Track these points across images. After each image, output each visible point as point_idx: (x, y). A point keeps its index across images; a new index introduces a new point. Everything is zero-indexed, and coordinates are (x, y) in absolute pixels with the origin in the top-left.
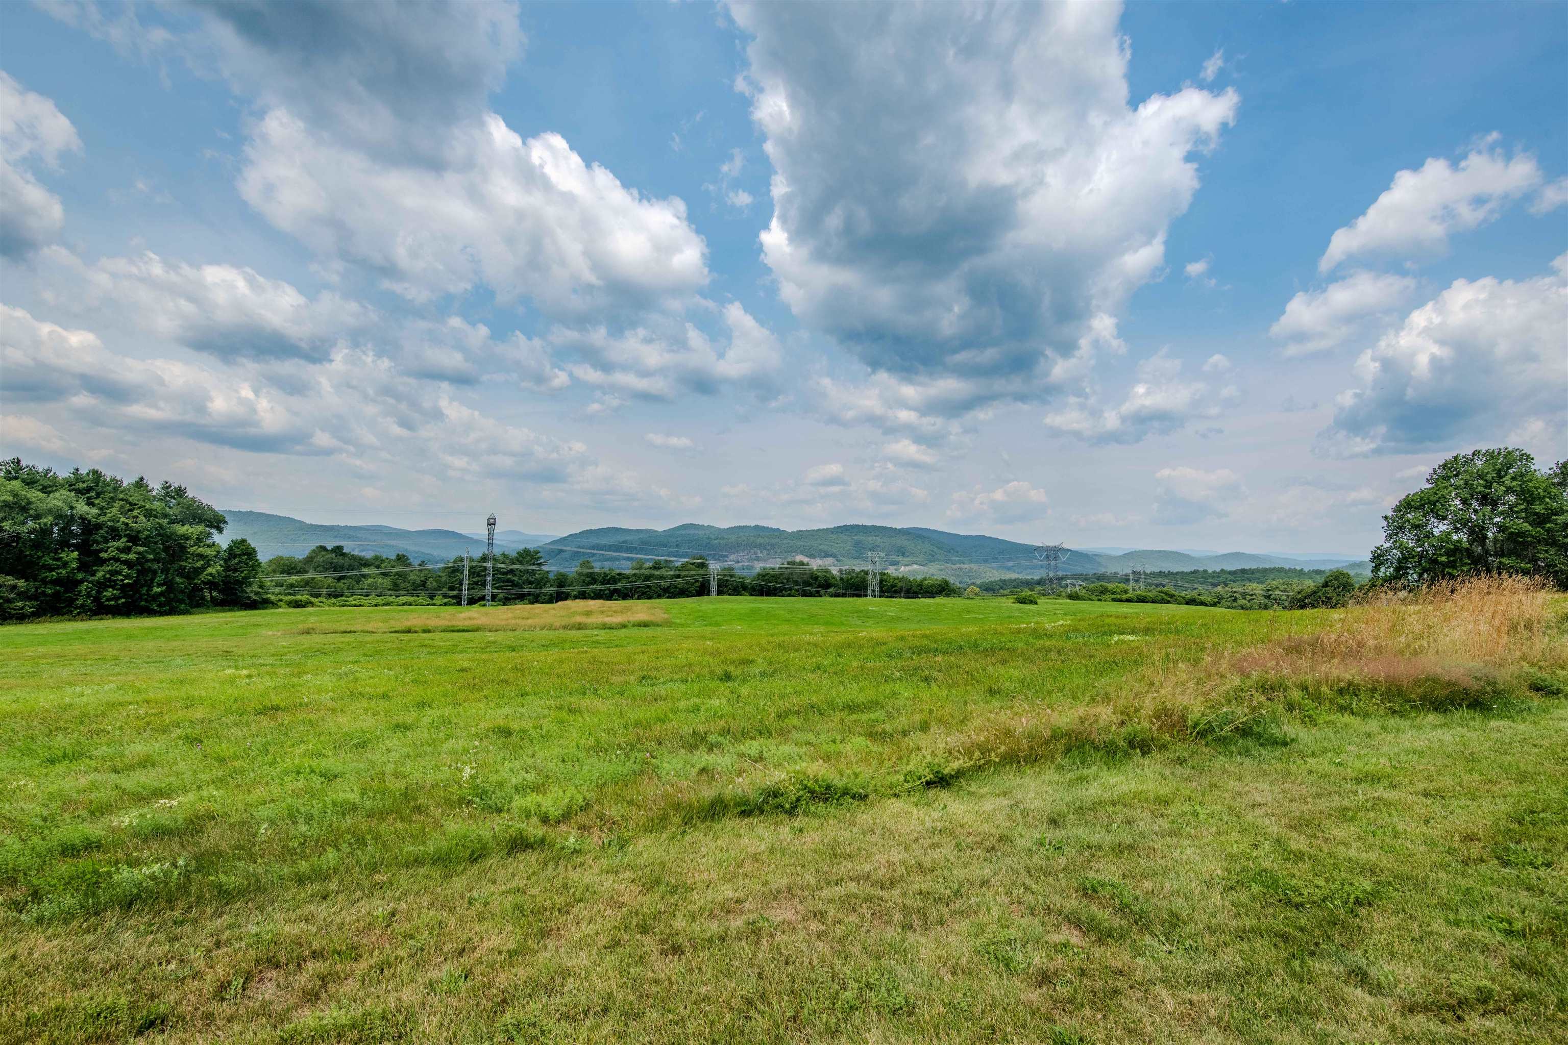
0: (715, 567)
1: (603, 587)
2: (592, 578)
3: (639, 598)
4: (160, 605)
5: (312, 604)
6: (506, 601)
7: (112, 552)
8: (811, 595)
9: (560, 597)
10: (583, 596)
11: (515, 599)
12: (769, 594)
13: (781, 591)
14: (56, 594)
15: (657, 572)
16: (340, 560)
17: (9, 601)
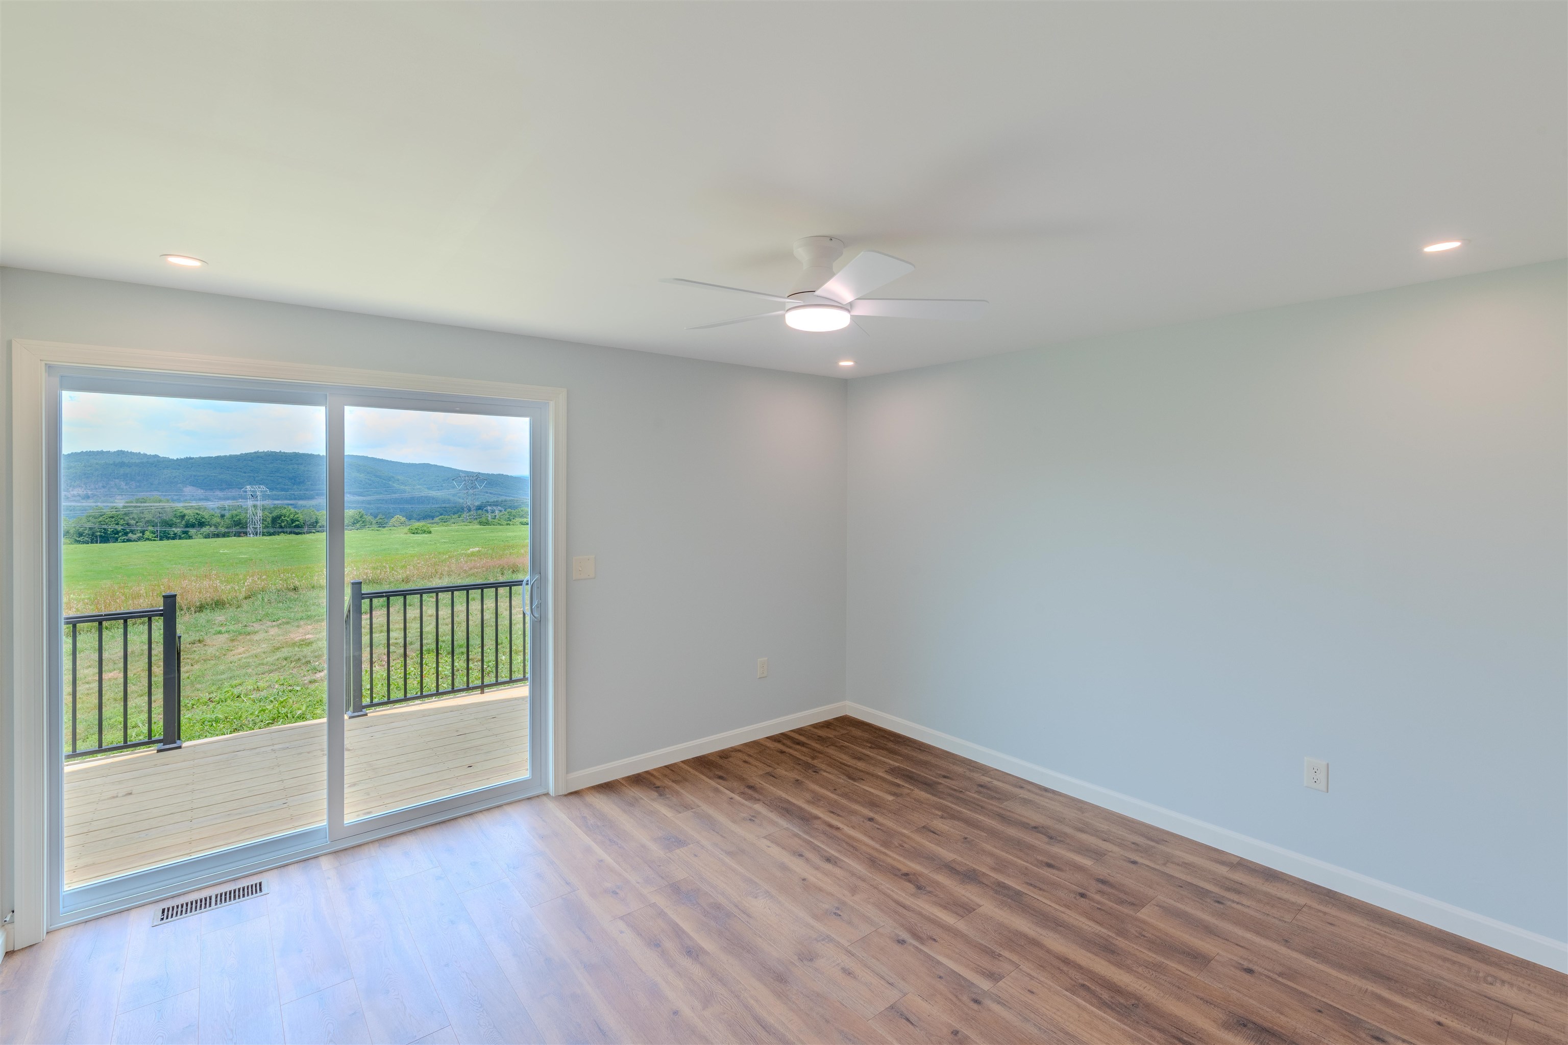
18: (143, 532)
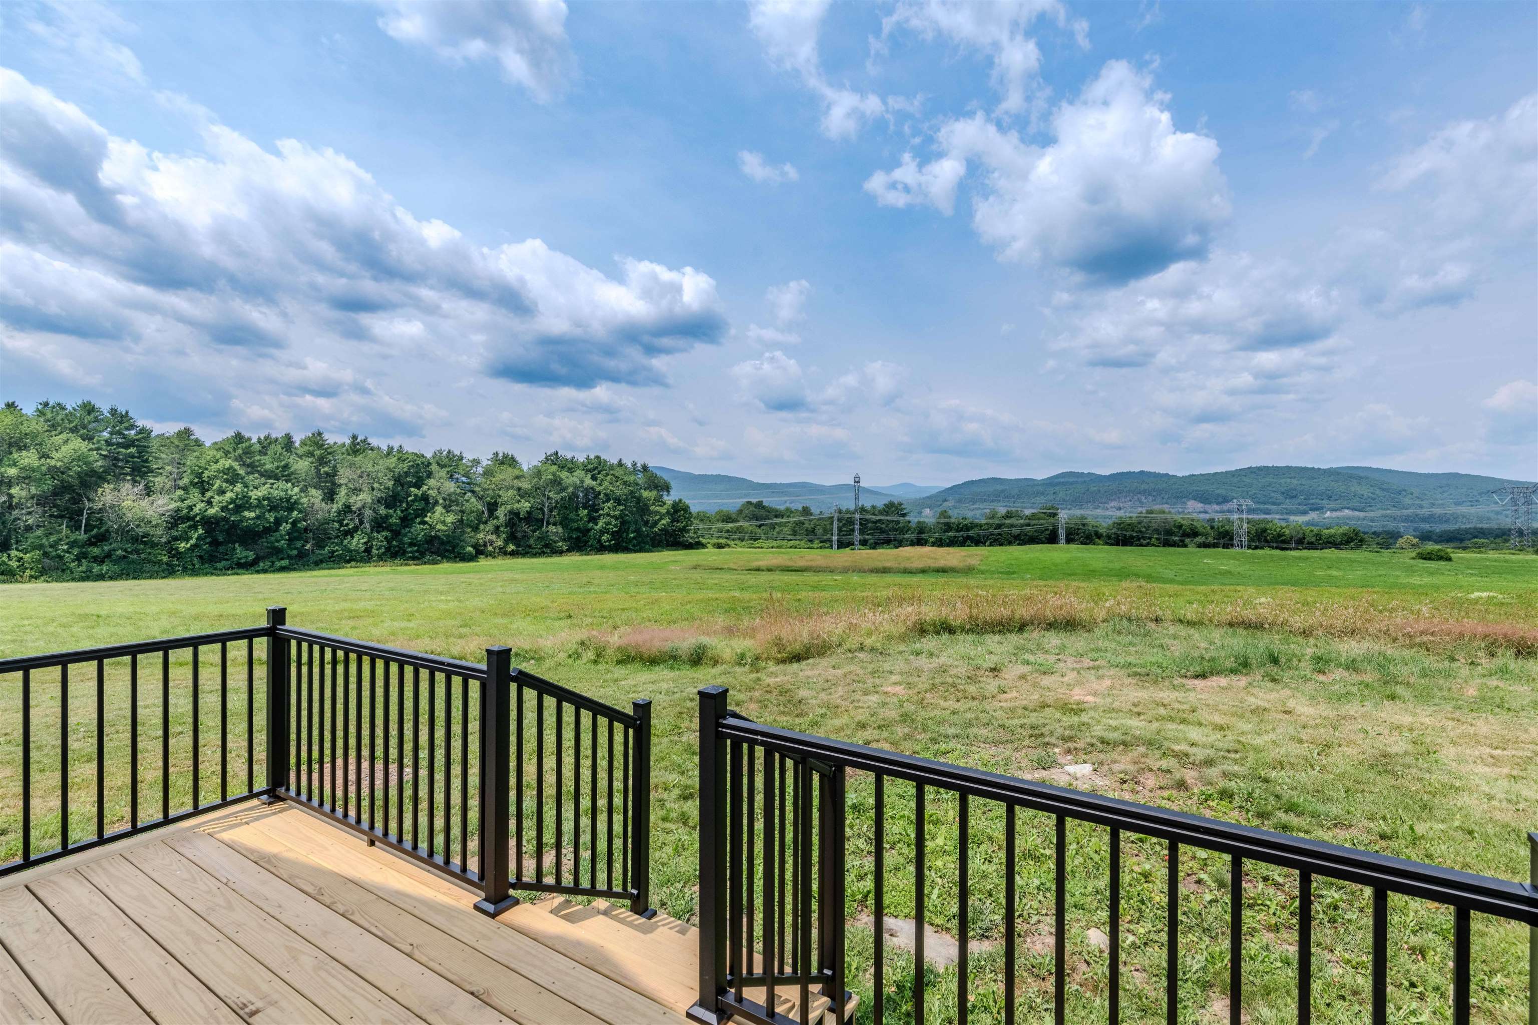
0: (1064, 515)
1: (957, 534)
2: (948, 527)
3: (991, 545)
4: (634, 546)
5: (729, 546)
6: (874, 547)
7: (606, 511)
8: (1174, 544)
9: (920, 542)
10: (939, 543)
11: (883, 543)
12: (1125, 543)
13: (1139, 539)
14: (578, 538)
15: (1008, 522)
16: (763, 513)
17: (555, 542)
18: (1150, 538)
